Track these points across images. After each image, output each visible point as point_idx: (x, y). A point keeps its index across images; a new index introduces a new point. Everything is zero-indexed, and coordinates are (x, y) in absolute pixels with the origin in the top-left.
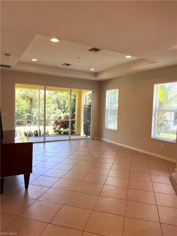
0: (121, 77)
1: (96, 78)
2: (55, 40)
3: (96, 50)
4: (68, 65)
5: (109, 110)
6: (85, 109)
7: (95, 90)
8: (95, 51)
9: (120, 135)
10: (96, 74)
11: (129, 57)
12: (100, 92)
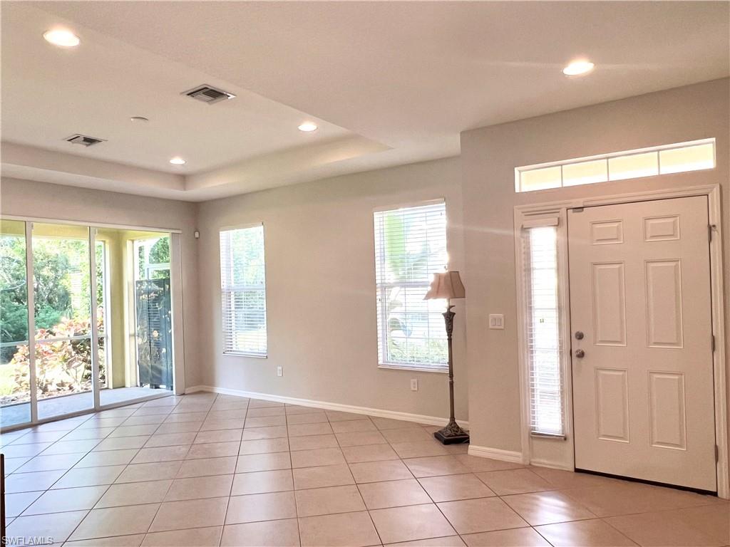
0: (267, 190)
1: (185, 190)
2: (62, 37)
3: (214, 94)
4: (90, 141)
5: (232, 293)
6: (139, 294)
7: (180, 232)
8: (210, 98)
9: (280, 368)
10: (183, 178)
11: (308, 127)
12: (197, 235)
